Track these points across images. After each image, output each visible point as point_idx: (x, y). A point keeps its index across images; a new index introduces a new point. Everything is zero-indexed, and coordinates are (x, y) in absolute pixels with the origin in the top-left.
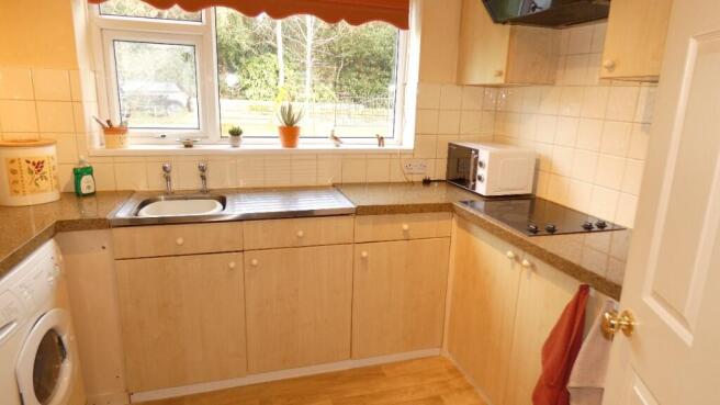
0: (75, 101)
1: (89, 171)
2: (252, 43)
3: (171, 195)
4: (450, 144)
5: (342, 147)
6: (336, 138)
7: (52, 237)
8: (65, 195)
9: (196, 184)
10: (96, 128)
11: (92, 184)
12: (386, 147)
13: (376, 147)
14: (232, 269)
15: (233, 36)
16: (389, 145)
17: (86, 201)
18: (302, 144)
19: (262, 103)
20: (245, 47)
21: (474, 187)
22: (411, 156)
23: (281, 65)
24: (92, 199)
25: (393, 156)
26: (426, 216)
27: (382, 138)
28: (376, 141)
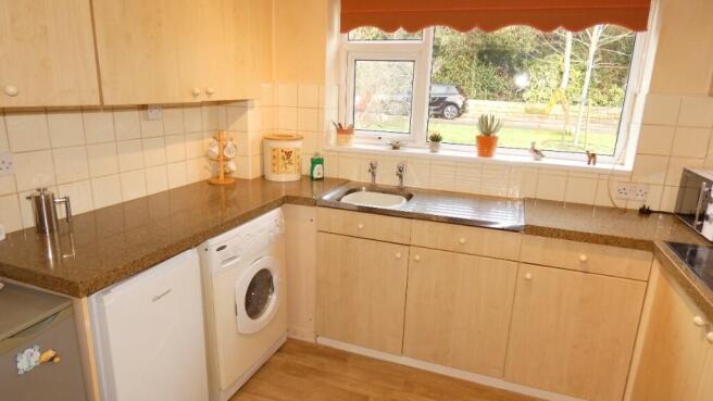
0: (320, 108)
1: (320, 161)
2: (536, 44)
3: (373, 188)
4: (685, 171)
5: (544, 161)
6: (536, 151)
7: (279, 206)
8: (303, 177)
9: (394, 182)
10: (333, 128)
11: (321, 171)
12: (598, 166)
13: (585, 164)
14: (397, 259)
15: (518, 39)
16: (603, 164)
17: (315, 184)
18: (499, 155)
19: (539, 106)
20: (528, 49)
21: (700, 227)
22: (628, 180)
23: (567, 66)
24: (320, 183)
25: (602, 177)
26: (610, 249)
27: (594, 155)
28: (586, 157)
